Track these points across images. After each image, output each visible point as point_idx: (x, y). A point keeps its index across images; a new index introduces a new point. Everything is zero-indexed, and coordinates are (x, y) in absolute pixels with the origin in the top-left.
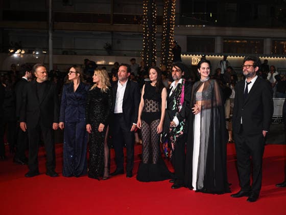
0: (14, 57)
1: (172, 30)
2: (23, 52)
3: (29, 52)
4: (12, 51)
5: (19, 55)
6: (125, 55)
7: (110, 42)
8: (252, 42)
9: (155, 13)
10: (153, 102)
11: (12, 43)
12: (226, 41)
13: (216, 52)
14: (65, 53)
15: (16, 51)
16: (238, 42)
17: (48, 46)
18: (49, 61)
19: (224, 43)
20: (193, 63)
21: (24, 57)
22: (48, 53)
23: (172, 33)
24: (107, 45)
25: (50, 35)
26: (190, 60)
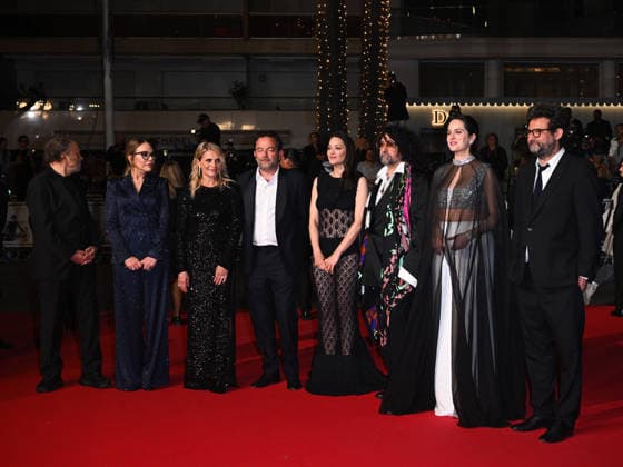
0: (27, 118)
1: (384, 49)
2: (48, 107)
3: (61, 106)
4: (23, 105)
5: (40, 113)
6: (278, 109)
7: (242, 79)
8: (571, 70)
9: (343, 10)
10: (341, 215)
11: (22, 87)
12: (509, 70)
13: (486, 96)
14: (142, 106)
15: (33, 104)
16: (537, 70)
17: (103, 93)
18: (105, 125)
19: (505, 73)
20: (433, 123)
21: (49, 118)
22: (102, 109)
23: (383, 55)
24: (237, 86)
25: (108, 66)
26: (427, 116)
